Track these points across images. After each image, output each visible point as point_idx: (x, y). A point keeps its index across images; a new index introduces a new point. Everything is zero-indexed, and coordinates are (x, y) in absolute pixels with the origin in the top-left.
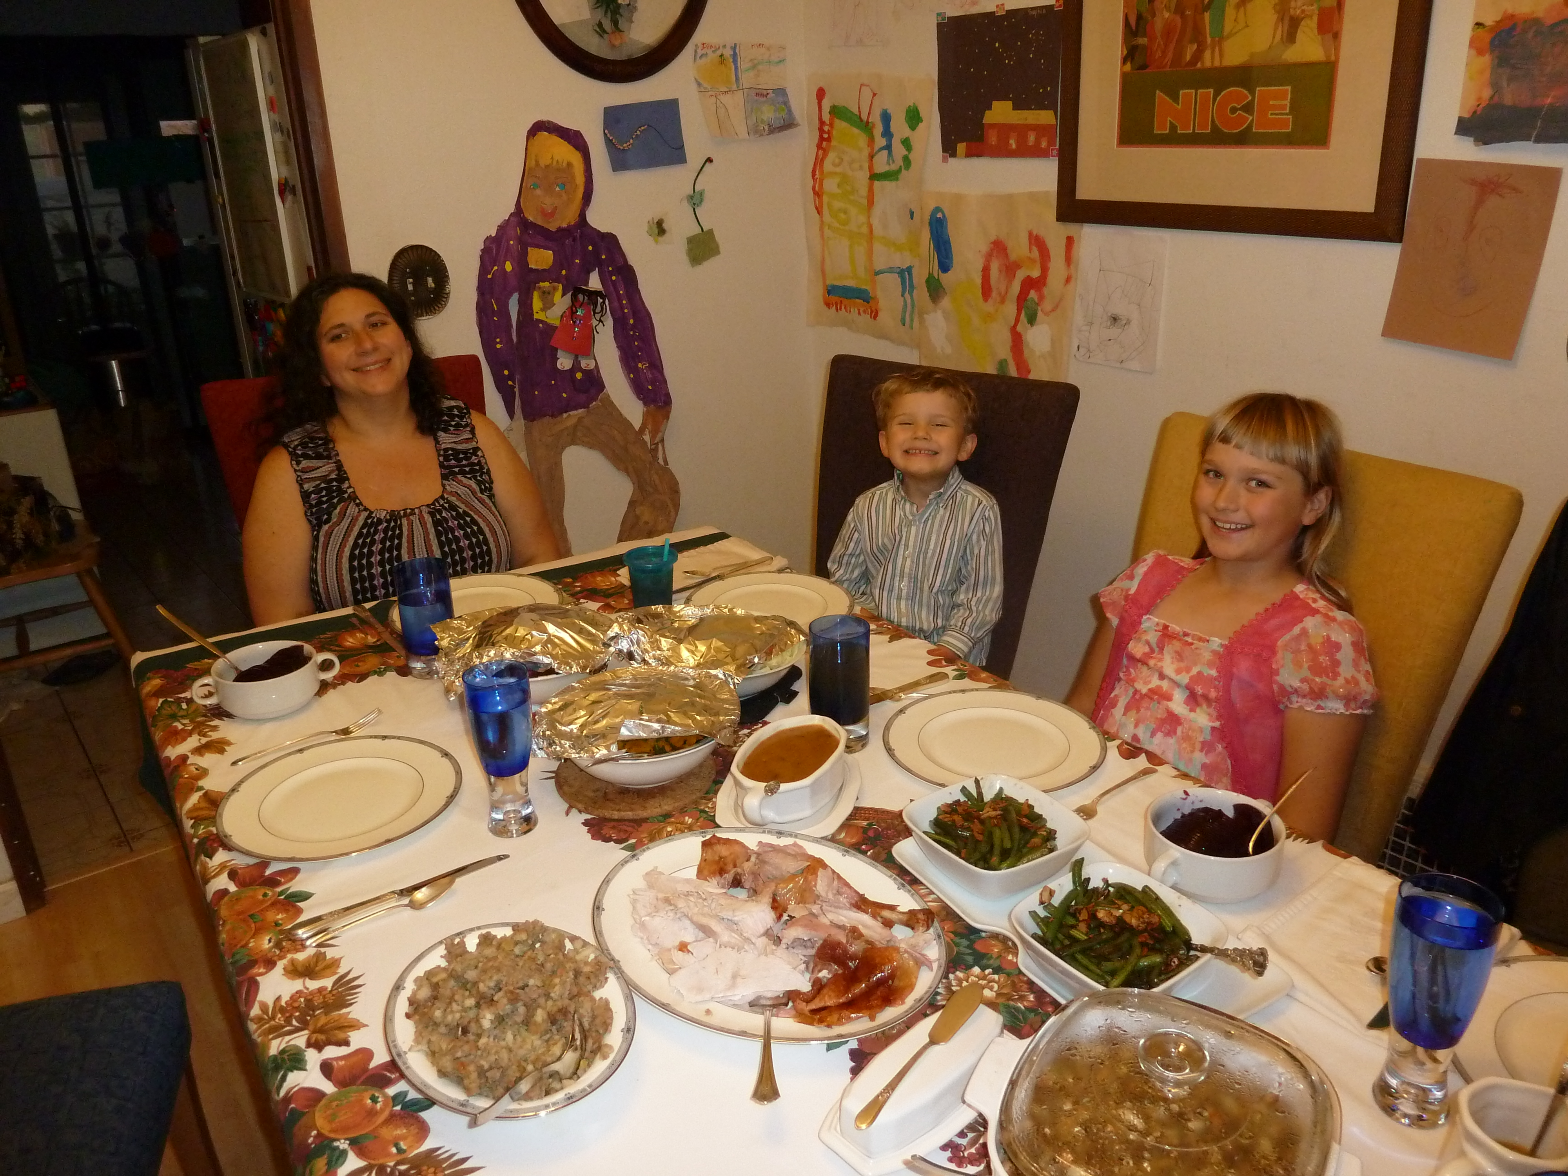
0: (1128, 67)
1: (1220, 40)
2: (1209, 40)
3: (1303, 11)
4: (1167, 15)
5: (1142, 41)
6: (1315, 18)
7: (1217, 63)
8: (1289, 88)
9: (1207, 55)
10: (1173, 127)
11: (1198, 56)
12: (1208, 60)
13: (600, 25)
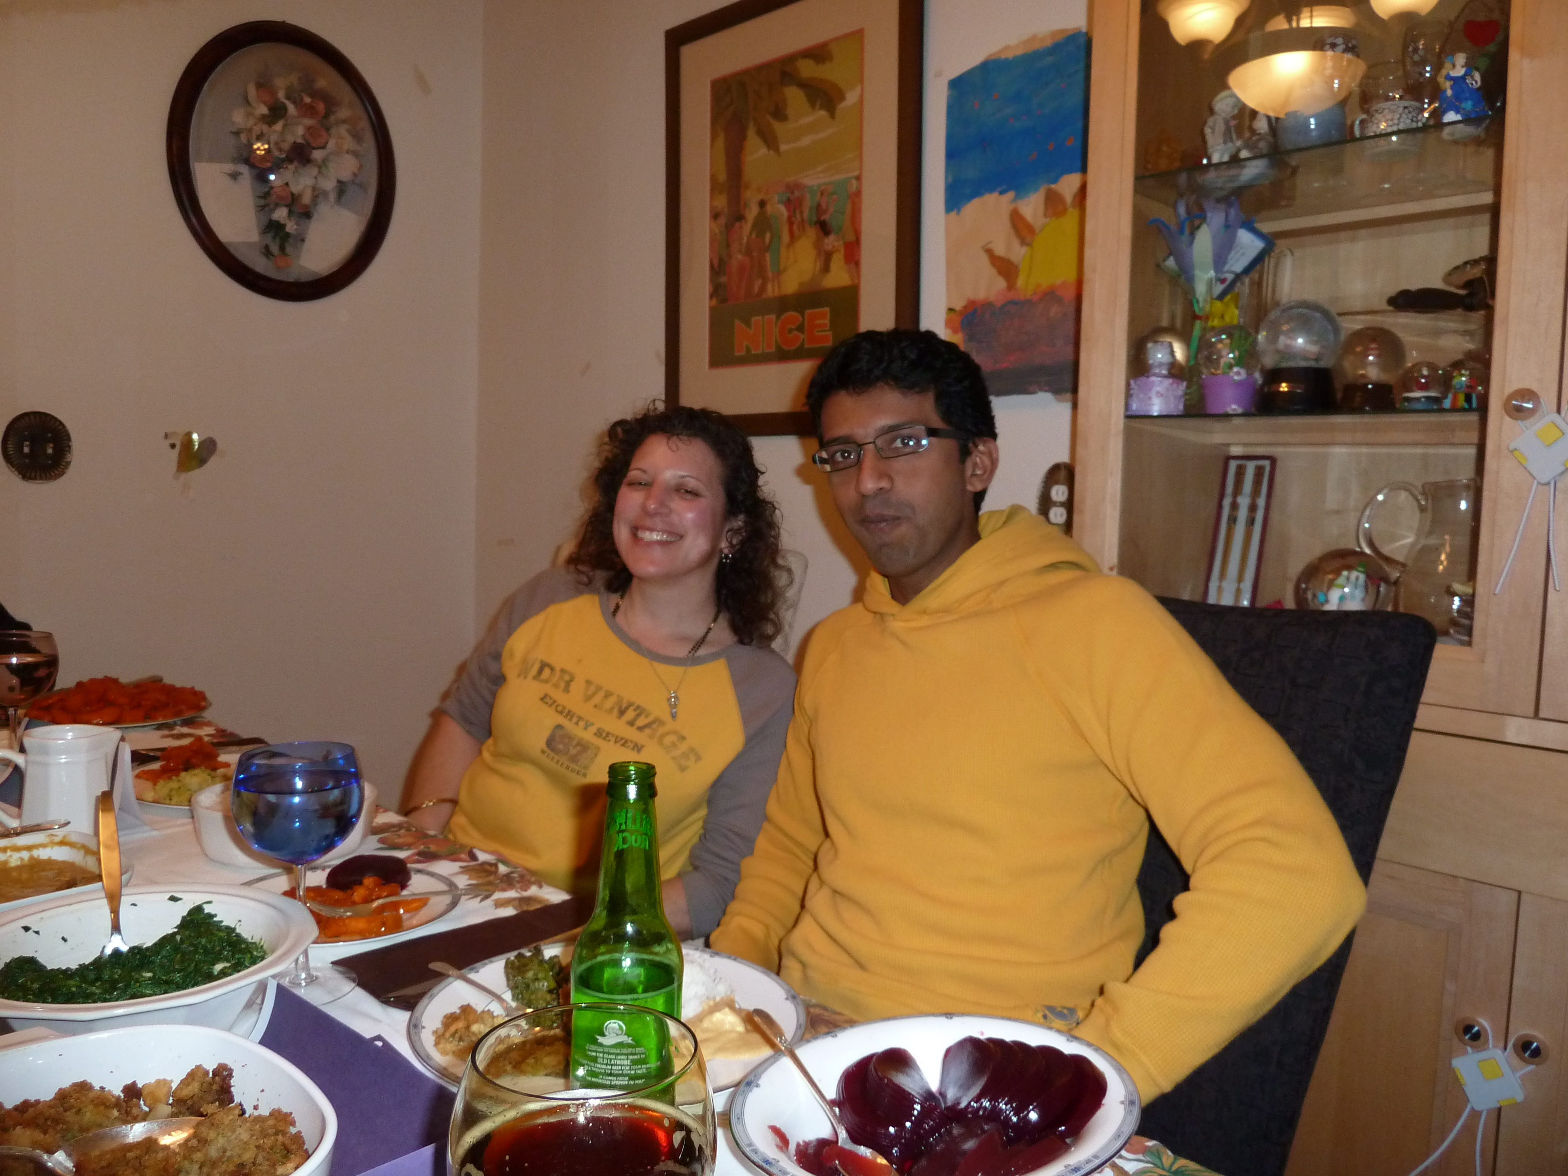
0: (714, 302)
1: (779, 273)
2: (770, 274)
3: (833, 246)
4: (740, 257)
5: (723, 279)
6: (842, 251)
7: (777, 293)
8: (827, 309)
9: (769, 287)
10: (748, 350)
11: (763, 289)
12: (771, 291)
13: (267, 247)
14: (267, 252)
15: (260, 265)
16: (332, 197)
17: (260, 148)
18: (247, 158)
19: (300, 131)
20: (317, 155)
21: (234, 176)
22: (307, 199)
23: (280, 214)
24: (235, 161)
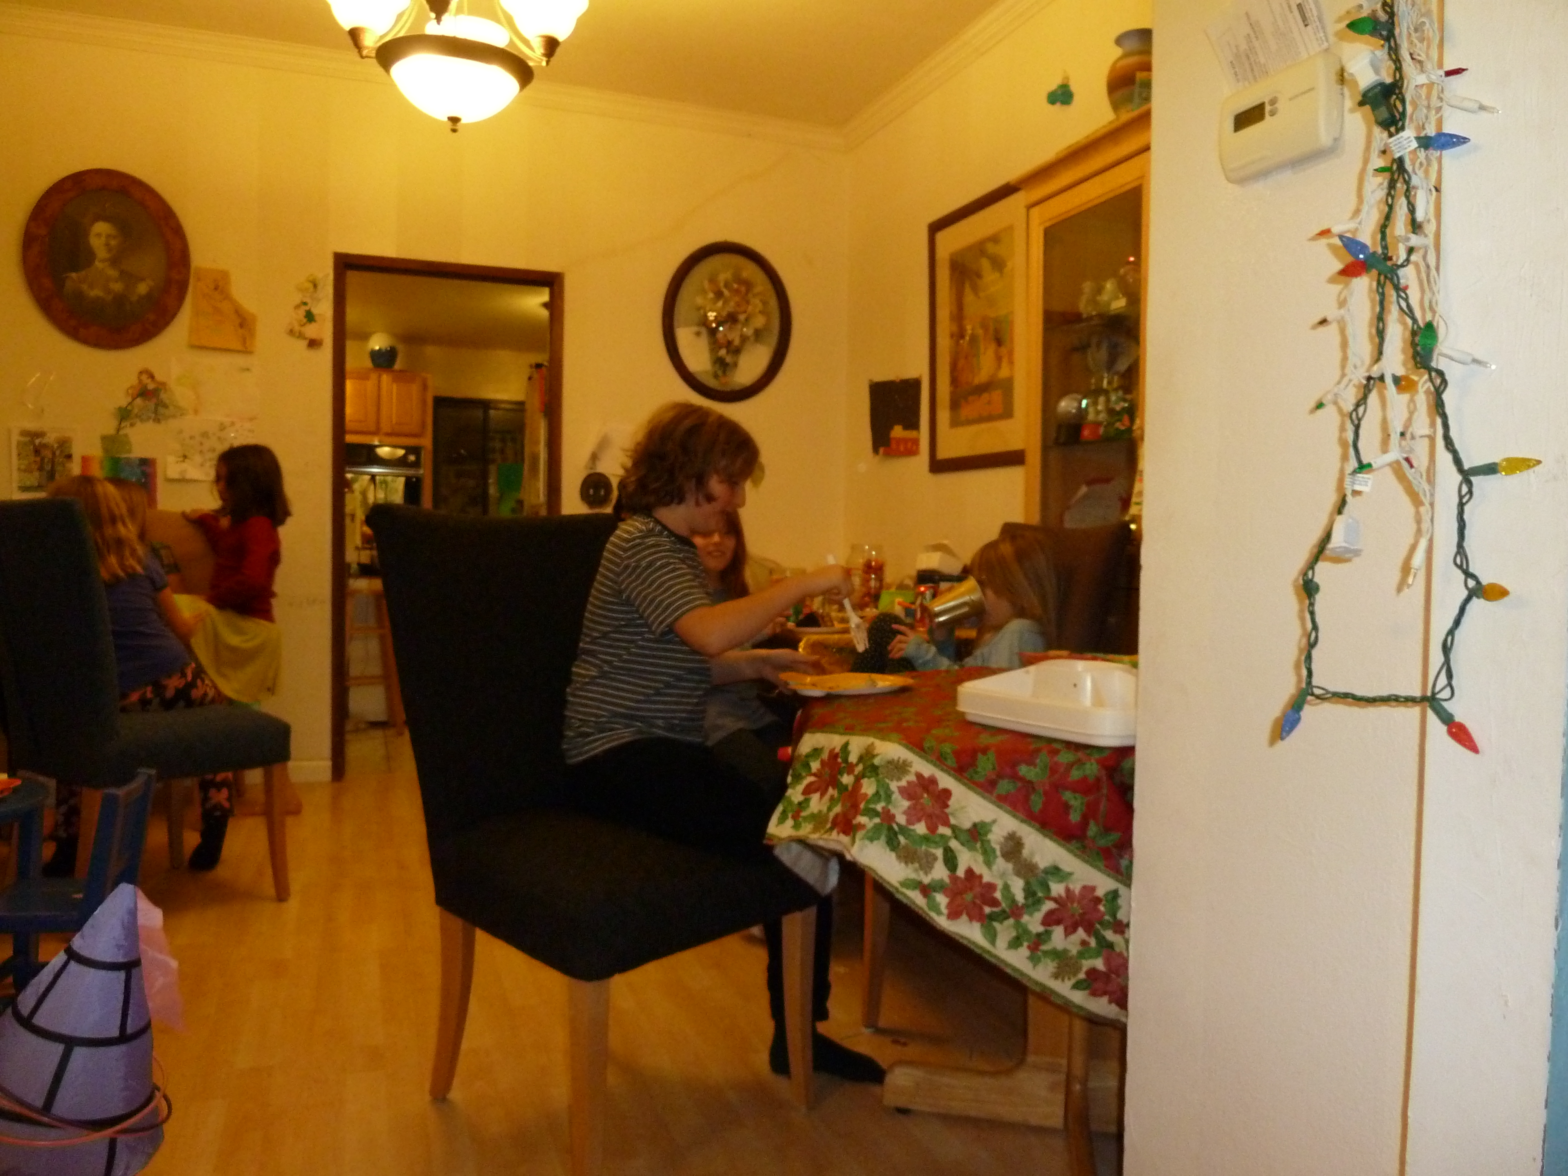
4: (962, 360)
7: (978, 382)
8: (999, 391)
9: (975, 378)
10: (967, 417)
11: (972, 379)
12: (975, 381)
13: (715, 372)
14: (716, 376)
15: (712, 383)
16: (752, 339)
17: (712, 315)
18: (704, 322)
19: (732, 304)
20: (742, 317)
21: (698, 334)
22: (737, 342)
23: (723, 352)
24: (699, 325)
